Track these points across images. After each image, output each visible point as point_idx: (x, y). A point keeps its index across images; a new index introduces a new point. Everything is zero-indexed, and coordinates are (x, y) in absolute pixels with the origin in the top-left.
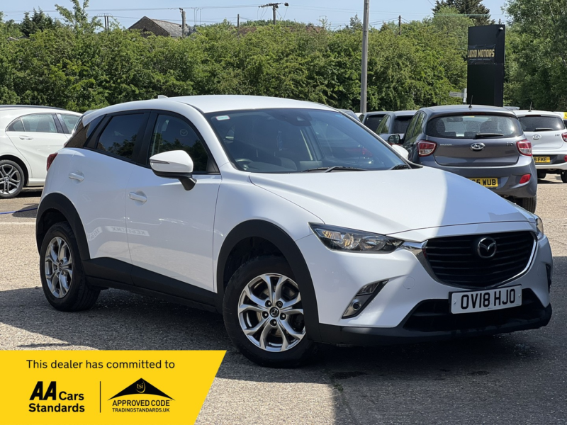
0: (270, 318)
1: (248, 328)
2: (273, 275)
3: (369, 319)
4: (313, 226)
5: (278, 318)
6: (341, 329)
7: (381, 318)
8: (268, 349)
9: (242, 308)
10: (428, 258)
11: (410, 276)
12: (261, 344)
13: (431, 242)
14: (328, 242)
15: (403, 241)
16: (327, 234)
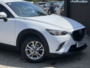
0: (34, 52)
1: (28, 54)
2: (34, 41)
3: (62, 51)
4: (47, 30)
5: (36, 52)
6: (55, 54)
7: (64, 50)
8: (34, 59)
9: (26, 50)
10: (73, 35)
11: (70, 40)
12: (32, 58)
13: (74, 32)
14: (51, 33)
15: (68, 32)
16: (50, 32)
